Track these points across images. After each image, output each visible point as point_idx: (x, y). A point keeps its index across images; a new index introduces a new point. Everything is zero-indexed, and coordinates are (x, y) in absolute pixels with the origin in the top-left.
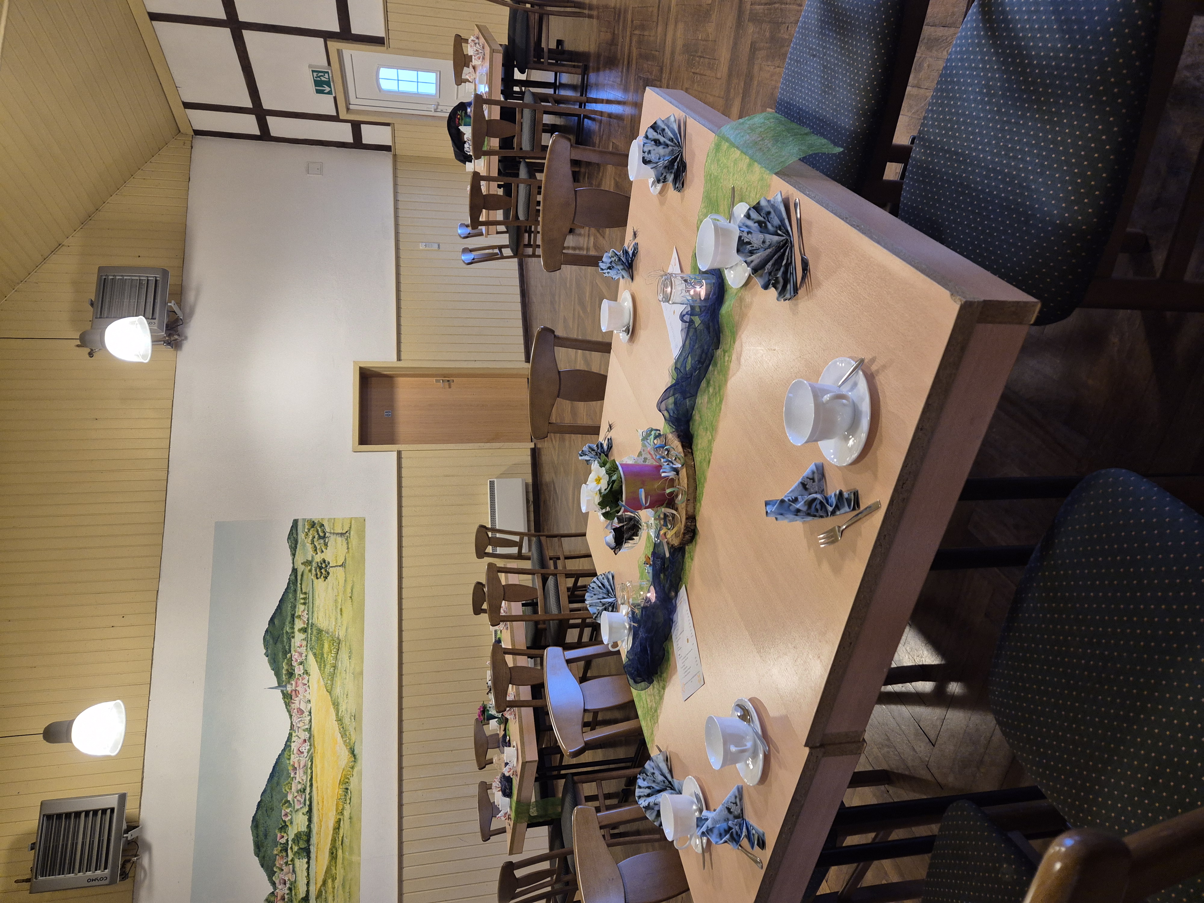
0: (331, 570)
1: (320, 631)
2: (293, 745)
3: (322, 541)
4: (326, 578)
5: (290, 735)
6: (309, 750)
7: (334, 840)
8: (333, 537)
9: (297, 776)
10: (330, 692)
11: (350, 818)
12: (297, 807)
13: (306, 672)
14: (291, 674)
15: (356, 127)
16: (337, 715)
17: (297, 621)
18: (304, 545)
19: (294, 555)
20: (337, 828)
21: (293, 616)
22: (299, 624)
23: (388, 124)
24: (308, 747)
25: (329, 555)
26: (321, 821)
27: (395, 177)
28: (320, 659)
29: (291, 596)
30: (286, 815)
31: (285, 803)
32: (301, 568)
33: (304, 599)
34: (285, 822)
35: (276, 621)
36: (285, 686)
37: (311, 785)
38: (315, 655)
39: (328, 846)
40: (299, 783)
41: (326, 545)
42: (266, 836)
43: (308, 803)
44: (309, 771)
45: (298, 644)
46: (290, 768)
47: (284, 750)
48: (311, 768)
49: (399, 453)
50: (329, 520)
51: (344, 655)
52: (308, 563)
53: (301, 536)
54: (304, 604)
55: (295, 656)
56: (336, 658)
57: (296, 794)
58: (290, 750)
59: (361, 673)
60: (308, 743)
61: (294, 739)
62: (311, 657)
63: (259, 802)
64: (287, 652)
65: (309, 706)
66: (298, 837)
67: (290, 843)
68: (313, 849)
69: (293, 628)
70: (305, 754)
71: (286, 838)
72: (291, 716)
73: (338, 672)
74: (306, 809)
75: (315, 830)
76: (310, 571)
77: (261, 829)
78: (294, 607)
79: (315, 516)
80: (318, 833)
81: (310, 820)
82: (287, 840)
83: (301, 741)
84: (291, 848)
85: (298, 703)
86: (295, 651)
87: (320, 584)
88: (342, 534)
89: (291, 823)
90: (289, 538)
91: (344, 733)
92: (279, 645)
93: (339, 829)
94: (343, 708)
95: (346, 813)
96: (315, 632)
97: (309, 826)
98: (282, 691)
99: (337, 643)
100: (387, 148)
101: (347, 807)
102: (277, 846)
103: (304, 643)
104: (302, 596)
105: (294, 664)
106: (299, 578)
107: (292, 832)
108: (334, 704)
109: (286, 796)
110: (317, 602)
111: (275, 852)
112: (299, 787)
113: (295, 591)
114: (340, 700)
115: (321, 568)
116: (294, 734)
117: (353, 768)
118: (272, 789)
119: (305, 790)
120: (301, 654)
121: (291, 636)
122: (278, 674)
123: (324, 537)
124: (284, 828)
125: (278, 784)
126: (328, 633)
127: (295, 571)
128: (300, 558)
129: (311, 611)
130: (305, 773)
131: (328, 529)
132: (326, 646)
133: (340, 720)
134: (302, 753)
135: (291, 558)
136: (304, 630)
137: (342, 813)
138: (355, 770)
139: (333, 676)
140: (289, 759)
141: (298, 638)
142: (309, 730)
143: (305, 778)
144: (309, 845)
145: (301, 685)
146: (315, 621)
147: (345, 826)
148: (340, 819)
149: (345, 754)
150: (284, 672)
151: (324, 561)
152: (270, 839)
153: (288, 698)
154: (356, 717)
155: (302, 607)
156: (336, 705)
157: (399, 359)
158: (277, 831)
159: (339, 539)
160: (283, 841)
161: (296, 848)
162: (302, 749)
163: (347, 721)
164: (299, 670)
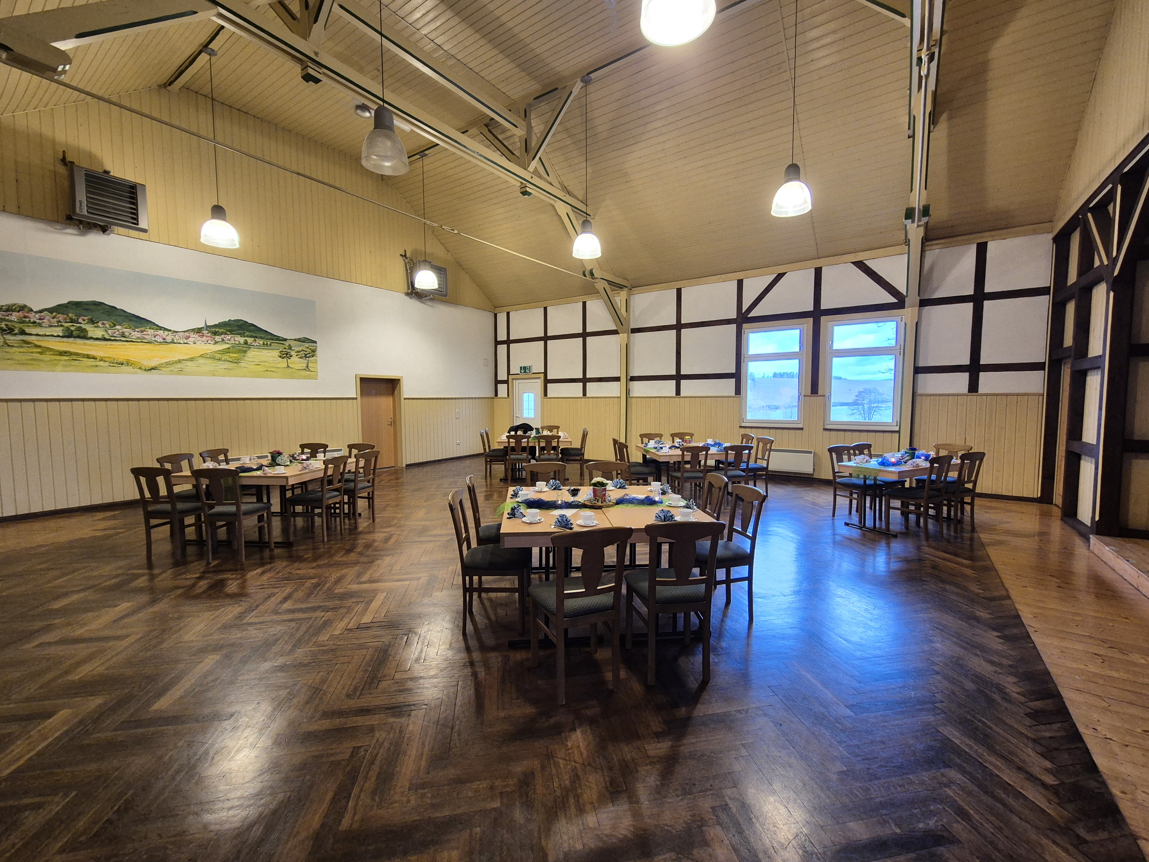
0: (285, 360)
1: (245, 352)
2: (162, 332)
3: (303, 355)
4: (280, 357)
5: (170, 331)
6: (157, 341)
7: (77, 354)
8: (306, 362)
9: (136, 333)
10: (201, 356)
11: (96, 366)
12: (110, 332)
13: (216, 343)
14: (215, 333)
15: (506, 382)
16: (184, 360)
17: (253, 339)
18: (301, 346)
19: (295, 340)
20: (88, 357)
21: (256, 337)
22: (250, 340)
23: (508, 396)
24: (159, 340)
25: (295, 359)
26: (95, 346)
28: (226, 351)
29: (269, 337)
30: (103, 324)
31: (113, 324)
32: (287, 343)
33: (267, 344)
34: (98, 322)
35: (252, 328)
36: (206, 330)
37: (127, 341)
38: (229, 348)
39: (72, 350)
40: (130, 334)
41: (301, 358)
42: (86, 309)
43: (113, 338)
44: (139, 341)
45: (236, 339)
46: (143, 329)
47: (157, 326)
48: (142, 342)
49: (356, 399)
50: (316, 360)
51: (227, 365)
52: (290, 347)
53: (307, 345)
54: (264, 344)
55: (228, 337)
56: (225, 360)
57: (121, 331)
58: (157, 329)
59: (214, 375)
60: (162, 341)
61: (166, 333)
62: (227, 346)
63: (115, 308)
64: (231, 332)
65: (192, 343)
66: (85, 331)
67: (78, 325)
68: (71, 340)
69: (248, 336)
70: (154, 339)
71: (83, 322)
72: (184, 332)
73: (216, 361)
74: (107, 337)
75: (88, 342)
76: (285, 348)
77: (92, 307)
78: (262, 338)
79: (319, 352)
80: (85, 344)
81: (97, 339)
82: (81, 323)
83: (164, 337)
84: (73, 326)
85: (194, 336)
86: (231, 337)
87: (276, 353)
88: (308, 367)
89: (96, 327)
90: (305, 338)
91: (168, 364)
92: (236, 328)
93: (88, 358)
94: (189, 363)
95: (101, 363)
96: (244, 349)
97: (92, 338)
98: (203, 328)
99: (237, 362)
100: (496, 395)
101: (107, 364)
102: (76, 316)
103: (237, 343)
104: (269, 343)
105: (223, 336)
106: (281, 342)
107: (89, 327)
108: (192, 358)
109: (119, 325)
110: (264, 351)
111: (70, 315)
112: (127, 334)
113: (272, 339)
114: (195, 362)
115: (287, 354)
116: (170, 333)
117: (140, 368)
118: (126, 317)
119: (124, 337)
120: (229, 340)
121: (242, 335)
122: (215, 326)
123: (306, 357)
124: (92, 322)
125: (131, 320)
126: (244, 356)
127: (285, 340)
128: (292, 343)
129: (259, 347)
130: (138, 338)
131: (310, 359)
132: (235, 355)
133: (179, 361)
134: (155, 337)
135: (293, 338)
136: (246, 343)
137: (101, 360)
138: (139, 370)
139: (213, 358)
140: (150, 329)
141: (242, 340)
142: (173, 342)
143: (134, 337)
144: (75, 337)
145: (207, 339)
146: (252, 349)
147: (91, 362)
148: (96, 359)
149: (153, 364)
150: (217, 330)
151: (291, 356)
152: (84, 312)
153: (199, 331)
154: (181, 371)
155: (261, 343)
156: (191, 359)
157: (405, 399)
158: (90, 317)
159: (305, 365)
160: (80, 320)
161: (73, 328)
162: (157, 337)
163: (179, 365)
164: (218, 338)
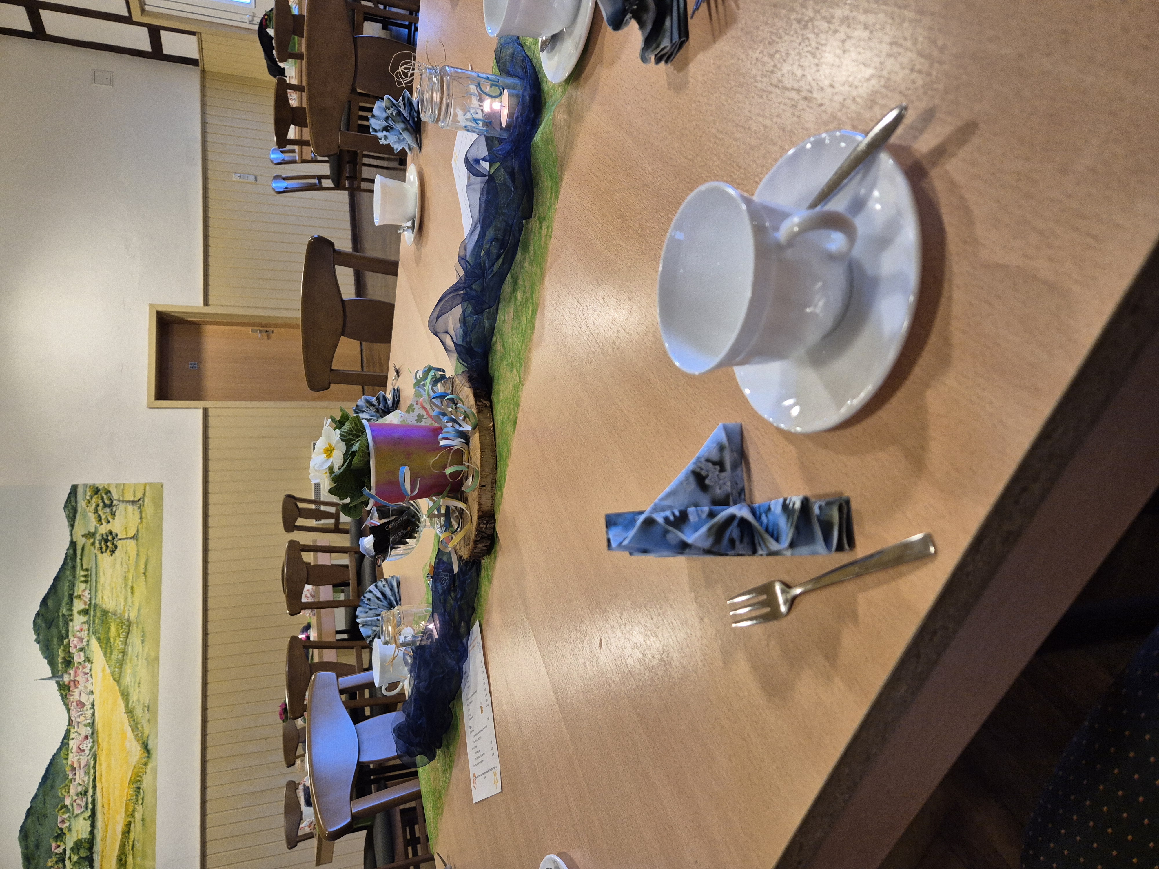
0: (119, 544)
1: (105, 613)
2: (71, 743)
3: (108, 510)
4: (113, 552)
5: (68, 731)
6: (91, 748)
7: (123, 846)
8: (122, 506)
9: (77, 777)
10: (118, 681)
11: (143, 820)
12: (77, 812)
13: (88, 660)
14: (68, 662)
15: (154, 32)
16: (127, 706)
17: (76, 602)
18: (85, 515)
19: (72, 526)
20: (127, 831)
21: (71, 597)
22: (78, 605)
23: (193, 33)
24: (91, 744)
25: (117, 526)
26: (106, 826)
27: (203, 96)
28: (106, 644)
29: (68, 573)
30: (63, 821)
31: (62, 808)
32: (81, 541)
33: (85, 576)
34: (61, 829)
35: (50, 603)
36: (62, 676)
37: (94, 787)
38: (99, 639)
39: (116, 852)
40: (80, 784)
41: (113, 514)
42: (37, 846)
43: (90, 806)
44: (92, 771)
45: (77, 628)
46: (68, 769)
47: (60, 749)
48: (94, 767)
49: (205, 411)
50: (117, 486)
51: (135, 638)
52: (91, 535)
53: (82, 504)
54: (86, 582)
55: (74, 641)
56: (125, 643)
57: (75, 798)
58: (67, 749)
59: (157, 658)
60: (90, 740)
61: (72, 736)
62: (94, 643)
63: (29, 810)
64: (63, 637)
65: (91, 698)
66: (78, 846)
67: (68, 852)
68: (96, 857)
69: (71, 610)
70: (87, 752)
71: (62, 847)
72: (69, 710)
73: (128, 659)
74: (89, 813)
75: (99, 834)
76: (93, 544)
77: (32, 839)
78: (72, 586)
79: (100, 482)
80: (104, 839)
81: (93, 825)
82: (65, 850)
83: (82, 737)
84: (70, 858)
85: (76, 695)
86: (74, 636)
87: (105, 559)
88: (133, 502)
89: (70, 830)
90: (66, 507)
91: (135, 726)
92: (54, 631)
93: (128, 832)
94: (134, 698)
95: (138, 816)
96: (99, 614)
97: (92, 833)
98: (58, 683)
99: (127, 626)
100: (193, 62)
101: (139, 808)
102: (51, 857)
103: (86, 627)
104: (83, 573)
105: (73, 650)
106: (79, 552)
107: (70, 841)
108: (122, 694)
109: (63, 800)
110: (102, 580)
111: (49, 864)
112: (80, 789)
113: (74, 567)
114: (131, 690)
115: (106, 541)
116: (72, 730)
117: (146, 764)
118: (45, 794)
119: (86, 792)
120: (81, 640)
121: (68, 619)
122: (52, 663)
123: (111, 505)
124: (60, 836)
125: (52, 787)
126: (115, 615)
127: (73, 544)
128: (80, 530)
129: (94, 590)
130: (87, 773)
131: (115, 496)
132: (113, 629)
133: (130, 712)
134: (84, 751)
135: (67, 529)
136: (85, 612)
137: (132, 815)
138: (149, 766)
139: (121, 663)
140: (67, 759)
141: (78, 621)
142: (92, 725)
143: (86, 779)
144: (92, 853)
145: (81, 675)
146: (99, 601)
147: (136, 830)
148: (130, 823)
149: (136, 749)
150: (60, 660)
151: (111, 533)
152: (43, 849)
153: (65, 690)
154: (151, 708)
155: (83, 586)
156: (125, 695)
157: (206, 303)
158: (51, 840)
159: (130, 508)
160: (60, 850)
161: (75, 858)
162: (83, 747)
163: (138, 711)
164: (78, 658)
